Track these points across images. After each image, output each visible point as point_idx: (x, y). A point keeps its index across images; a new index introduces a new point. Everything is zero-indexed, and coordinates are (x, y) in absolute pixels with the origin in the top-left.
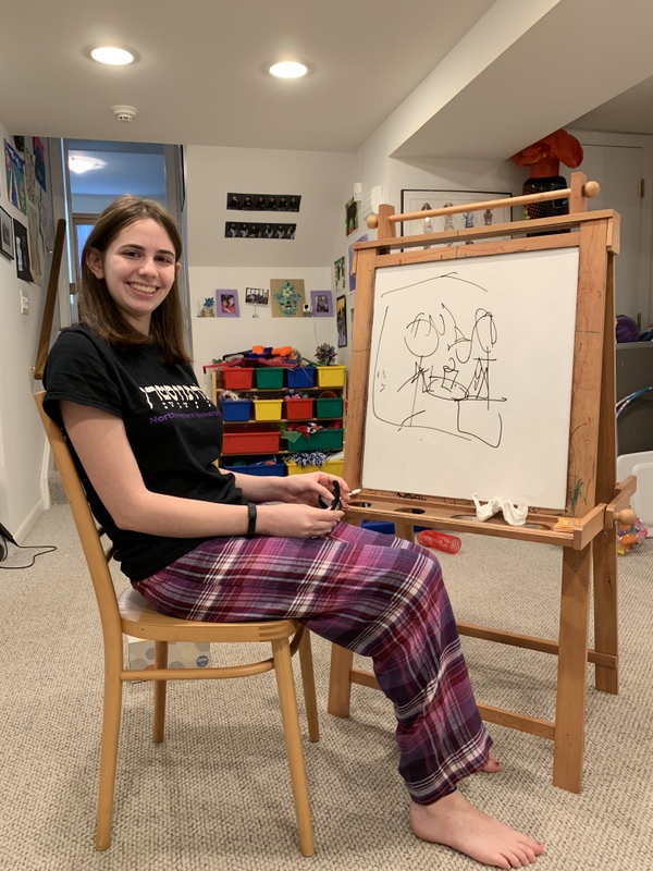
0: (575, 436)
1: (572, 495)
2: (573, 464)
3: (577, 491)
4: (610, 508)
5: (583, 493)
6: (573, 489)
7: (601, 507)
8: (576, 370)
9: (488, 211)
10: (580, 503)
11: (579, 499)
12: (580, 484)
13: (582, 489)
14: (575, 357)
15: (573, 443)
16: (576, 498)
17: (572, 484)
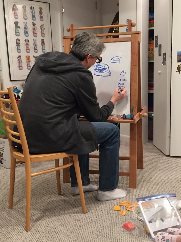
0: (132, 94)
2: (132, 102)
3: (133, 109)
4: (141, 113)
6: (132, 109)
7: (139, 113)
9: (41, 10)
10: (134, 113)
11: (133, 111)
12: (133, 107)
14: (131, 72)
15: (131, 96)
16: (132, 111)
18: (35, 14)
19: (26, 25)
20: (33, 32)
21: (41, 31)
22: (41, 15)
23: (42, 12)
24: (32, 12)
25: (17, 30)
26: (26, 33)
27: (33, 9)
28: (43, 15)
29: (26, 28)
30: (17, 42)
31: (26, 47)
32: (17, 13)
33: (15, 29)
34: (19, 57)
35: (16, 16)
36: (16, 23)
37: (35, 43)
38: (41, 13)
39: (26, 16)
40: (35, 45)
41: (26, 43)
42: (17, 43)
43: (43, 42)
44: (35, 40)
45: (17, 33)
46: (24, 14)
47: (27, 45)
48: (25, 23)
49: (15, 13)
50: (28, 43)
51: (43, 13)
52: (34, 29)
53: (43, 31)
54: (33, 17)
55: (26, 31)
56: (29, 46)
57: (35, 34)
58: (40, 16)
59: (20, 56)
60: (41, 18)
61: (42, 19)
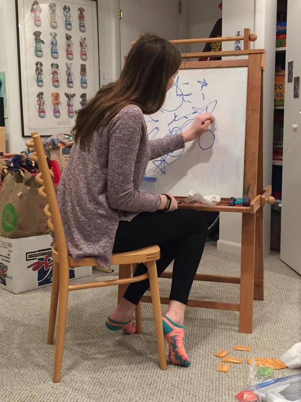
0: (247, 162)
1: (246, 190)
2: (246, 176)
4: (263, 197)
5: (251, 190)
6: (246, 188)
7: (259, 196)
8: (247, 129)
9: (81, 13)
10: (250, 195)
13: (251, 187)
14: (247, 122)
15: (246, 165)
17: (246, 185)
18: (71, 19)
19: (54, 37)
20: (67, 50)
21: (81, 50)
22: (82, 22)
23: (84, 16)
24: (66, 16)
25: (38, 46)
26: (54, 53)
27: (67, 10)
28: (85, 22)
29: (55, 43)
30: (37, 67)
31: (53, 77)
32: (38, 17)
33: (34, 45)
34: (40, 95)
35: (37, 21)
36: (37, 35)
37: (70, 70)
38: (81, 17)
39: (55, 22)
40: (69, 75)
41: (54, 69)
42: (37, 70)
43: (83, 69)
44: (69, 65)
45: (38, 52)
46: (51, 18)
47: (55, 73)
48: (53, 35)
49: (35, 16)
50: (57, 70)
51: (85, 18)
52: (69, 45)
53: (83, 50)
54: (68, 24)
55: (54, 48)
56: (59, 76)
57: (69, 54)
58: (80, 22)
59: (42, 94)
60: (82, 26)
61: (83, 28)
